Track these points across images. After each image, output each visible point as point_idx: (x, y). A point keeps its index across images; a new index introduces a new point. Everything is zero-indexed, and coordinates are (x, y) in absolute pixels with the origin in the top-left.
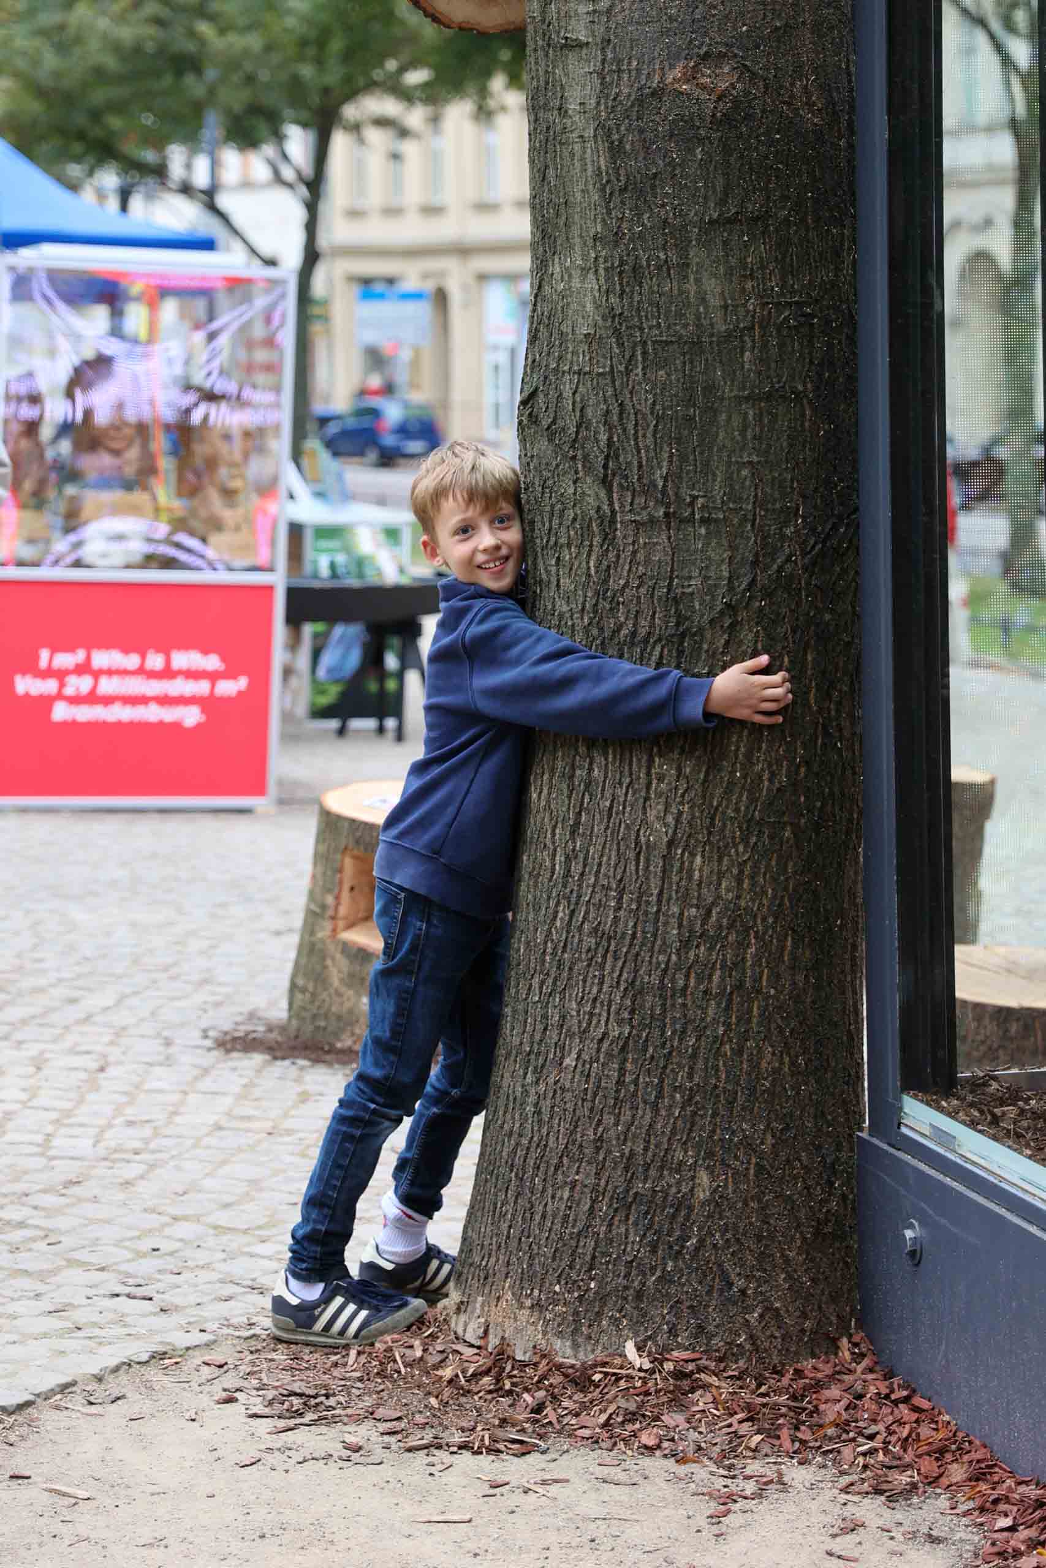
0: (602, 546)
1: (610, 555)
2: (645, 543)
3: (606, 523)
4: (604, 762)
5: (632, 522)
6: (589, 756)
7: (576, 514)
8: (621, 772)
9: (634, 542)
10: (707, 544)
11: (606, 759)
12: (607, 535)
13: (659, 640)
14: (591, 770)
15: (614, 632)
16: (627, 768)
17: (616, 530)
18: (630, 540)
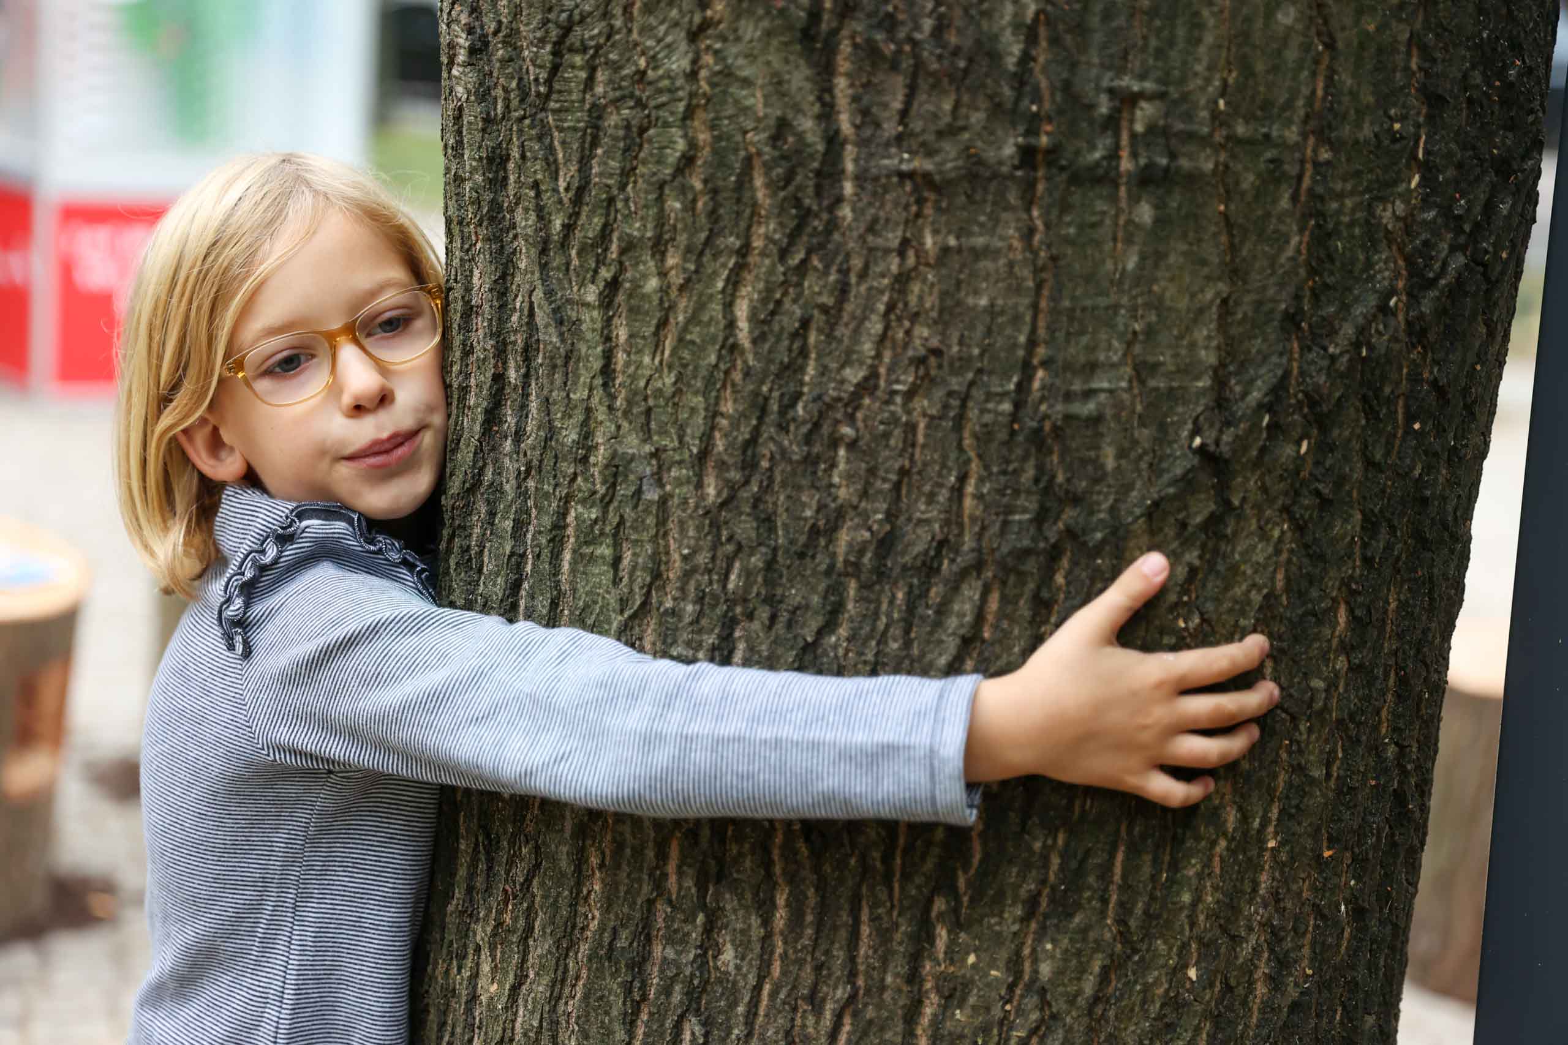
0: (784, 254)
1: (811, 284)
2: (946, 250)
3: (805, 179)
4: (757, 931)
5: (903, 176)
6: (703, 907)
7: (692, 144)
8: (818, 968)
9: (905, 243)
10: (1153, 258)
11: (766, 922)
12: (806, 215)
13: (978, 566)
14: (709, 947)
15: (814, 531)
16: (839, 954)
17: (839, 200)
18: (893, 238)
